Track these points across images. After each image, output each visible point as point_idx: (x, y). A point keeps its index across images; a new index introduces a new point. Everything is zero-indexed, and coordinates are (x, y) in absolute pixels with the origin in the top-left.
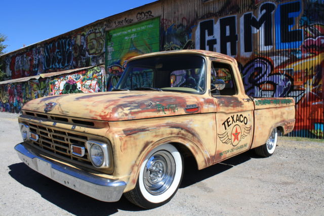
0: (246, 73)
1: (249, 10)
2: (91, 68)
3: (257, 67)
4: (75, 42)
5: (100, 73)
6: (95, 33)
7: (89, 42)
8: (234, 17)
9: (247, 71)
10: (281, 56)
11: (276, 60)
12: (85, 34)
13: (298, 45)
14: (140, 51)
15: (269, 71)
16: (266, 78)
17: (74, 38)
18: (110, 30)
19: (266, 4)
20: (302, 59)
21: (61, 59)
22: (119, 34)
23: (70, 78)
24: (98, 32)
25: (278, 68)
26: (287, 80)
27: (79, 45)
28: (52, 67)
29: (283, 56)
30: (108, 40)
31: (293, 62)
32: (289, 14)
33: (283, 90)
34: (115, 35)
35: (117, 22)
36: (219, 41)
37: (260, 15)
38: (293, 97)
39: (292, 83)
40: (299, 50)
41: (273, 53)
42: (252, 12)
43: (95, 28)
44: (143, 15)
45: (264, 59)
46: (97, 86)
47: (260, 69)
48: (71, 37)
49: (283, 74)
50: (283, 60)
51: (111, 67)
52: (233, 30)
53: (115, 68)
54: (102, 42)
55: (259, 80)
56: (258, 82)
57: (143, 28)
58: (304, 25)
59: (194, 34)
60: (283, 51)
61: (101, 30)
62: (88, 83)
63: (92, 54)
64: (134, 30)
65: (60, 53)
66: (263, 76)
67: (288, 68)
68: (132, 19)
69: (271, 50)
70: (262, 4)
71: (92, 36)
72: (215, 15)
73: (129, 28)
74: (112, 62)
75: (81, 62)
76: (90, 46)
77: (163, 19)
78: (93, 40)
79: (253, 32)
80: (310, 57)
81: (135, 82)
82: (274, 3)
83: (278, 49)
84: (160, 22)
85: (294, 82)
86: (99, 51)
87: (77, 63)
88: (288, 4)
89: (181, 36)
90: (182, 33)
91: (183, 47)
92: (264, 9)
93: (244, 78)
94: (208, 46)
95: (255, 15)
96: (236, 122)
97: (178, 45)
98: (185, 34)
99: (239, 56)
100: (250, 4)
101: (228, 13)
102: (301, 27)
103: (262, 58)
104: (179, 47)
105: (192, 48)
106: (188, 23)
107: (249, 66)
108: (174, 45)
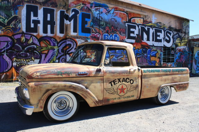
1: (63, 8)
3: (69, 44)
8: (54, 9)
9: (61, 45)
10: (81, 39)
11: (79, 41)
13: (89, 35)
15: (75, 47)
19: (75, 9)
26: (83, 52)
32: (86, 19)
33: (82, 58)
36: (42, 22)
37: (71, 14)
38: (86, 61)
39: (86, 54)
40: (89, 38)
41: (77, 37)
42: (65, 11)
45: (73, 40)
47: (70, 45)
52: (52, 17)
56: (69, 52)
58: (92, 26)
59: (20, 12)
60: (82, 37)
66: (72, 49)
69: (76, 35)
70: (72, 9)
72: (40, 3)
79: (65, 23)
82: (79, 10)
83: (80, 35)
88: (85, 14)
89: (6, 9)
90: (8, 7)
91: (9, 20)
92: (73, 11)
93: (59, 49)
94: (33, 24)
95: (67, 13)
96: (122, 82)
97: (3, 16)
98: (10, 9)
99: (56, 35)
100: (64, 5)
101: (49, 6)
102: (90, 27)
103: (71, 39)
104: (4, 18)
105: (18, 22)
106: (14, 1)
107: (62, 42)
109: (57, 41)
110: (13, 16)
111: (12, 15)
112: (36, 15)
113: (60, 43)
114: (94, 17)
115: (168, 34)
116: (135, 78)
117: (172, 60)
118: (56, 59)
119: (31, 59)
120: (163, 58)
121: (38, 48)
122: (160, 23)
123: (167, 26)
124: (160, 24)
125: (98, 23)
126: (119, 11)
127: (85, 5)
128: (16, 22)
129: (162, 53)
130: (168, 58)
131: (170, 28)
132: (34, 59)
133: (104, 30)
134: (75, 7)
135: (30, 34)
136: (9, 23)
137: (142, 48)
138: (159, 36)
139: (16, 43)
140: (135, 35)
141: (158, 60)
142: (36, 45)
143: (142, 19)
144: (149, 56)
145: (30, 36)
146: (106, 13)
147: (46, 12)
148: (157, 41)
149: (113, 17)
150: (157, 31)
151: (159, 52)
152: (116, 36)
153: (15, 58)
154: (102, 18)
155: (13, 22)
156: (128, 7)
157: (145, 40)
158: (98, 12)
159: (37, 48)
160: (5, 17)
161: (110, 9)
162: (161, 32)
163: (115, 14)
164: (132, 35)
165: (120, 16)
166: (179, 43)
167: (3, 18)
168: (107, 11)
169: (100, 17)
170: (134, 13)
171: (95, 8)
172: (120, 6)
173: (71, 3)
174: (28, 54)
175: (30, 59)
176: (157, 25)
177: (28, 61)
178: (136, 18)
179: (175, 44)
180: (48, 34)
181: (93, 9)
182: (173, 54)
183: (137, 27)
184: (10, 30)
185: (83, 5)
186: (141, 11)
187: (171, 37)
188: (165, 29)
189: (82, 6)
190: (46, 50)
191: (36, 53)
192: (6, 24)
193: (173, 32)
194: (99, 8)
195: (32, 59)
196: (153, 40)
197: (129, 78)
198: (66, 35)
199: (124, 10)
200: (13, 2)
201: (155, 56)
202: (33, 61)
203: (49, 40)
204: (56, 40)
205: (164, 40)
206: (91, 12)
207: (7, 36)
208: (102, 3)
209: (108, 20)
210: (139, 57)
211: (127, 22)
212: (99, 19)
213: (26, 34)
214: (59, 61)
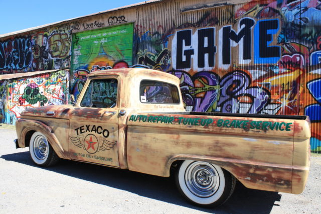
0: (223, 85)
1: (228, 23)
2: (56, 72)
3: (235, 80)
4: (36, 42)
5: (65, 78)
6: (60, 34)
7: (52, 43)
8: (213, 29)
9: (225, 83)
10: (259, 70)
11: (254, 73)
12: (48, 34)
13: (275, 61)
14: (111, 57)
15: (247, 84)
16: (244, 91)
17: (35, 38)
18: (77, 33)
19: (246, 19)
20: (279, 74)
21: (18, 60)
22: (87, 37)
23: (32, 81)
24: (63, 34)
25: (256, 82)
26: (264, 94)
27: (41, 46)
28: (7, 68)
29: (261, 70)
30: (74, 43)
31: (271, 77)
32: (268, 30)
33: (260, 104)
34: (82, 38)
35: (85, 25)
36: (196, 52)
37: (239, 29)
38: (270, 110)
39: (270, 97)
40: (276, 66)
41: (251, 67)
42: (231, 26)
43: (60, 29)
44: (115, 19)
45: (243, 72)
46: (61, 91)
47: (238, 82)
48: (31, 37)
49: (260, 87)
50: (261, 74)
51: (77, 72)
52: (211, 41)
53: (82, 73)
54: (67, 44)
55: (237, 92)
56: (236, 95)
57: (115, 33)
58: (281, 42)
59: (171, 44)
60: (261, 65)
61: (67, 32)
62: (52, 87)
63: (56, 57)
64: (104, 34)
65: (17, 53)
66: (241, 88)
67: (266, 82)
68: (102, 23)
69: (249, 64)
70: (242, 19)
71: (57, 37)
72: (193, 25)
73: (99, 31)
74: (78, 66)
75: (42, 64)
76: (53, 48)
77: (138, 26)
78: (57, 42)
79: (231, 45)
80: (286, 73)
81: (104, 89)
82: (253, 19)
83: (257, 63)
84: (134, 28)
85: (271, 96)
86: (64, 54)
87: (38, 65)
88: (267, 21)
90: (158, 41)
91: (159, 56)
92: (243, 24)
93: (221, 90)
94: (185, 56)
95: (234, 29)
96: (92, 131)
97: (153, 53)
98: (160, 42)
99: (216, 68)
100: (229, 18)
101: (207, 25)
102: (279, 43)
103: (240, 71)
104: (154, 55)
105: (167, 57)
106: (164, 31)
107: (227, 78)
108: (149, 53)
109: (219, 77)
110: (163, 50)
111: (161, 50)
112: (188, 43)
113: (225, 80)
114: (287, 24)
116: (113, 128)
118: (218, 106)
121: (191, 90)
125: (297, 32)
127: (266, 5)
132: (186, 105)
133: (313, 44)
134: (246, 15)
135: (181, 71)
136: (159, 60)
142: (189, 85)
145: (181, 73)
146: (317, 8)
147: (202, 35)
154: (306, 21)
155: (163, 59)
158: (296, 11)
167: (153, 56)
169: (300, 19)
171: (288, 5)
173: (238, 11)
180: (204, 68)
181: (284, 9)
185: (262, 7)
189: (260, 8)
190: (202, 92)
192: (156, 62)
194: (297, 3)
197: (103, 127)
200: (163, 33)
203: (206, 76)
204: (217, 76)
206: (279, 14)
212: (298, 23)
213: (176, 71)
214: (221, 109)
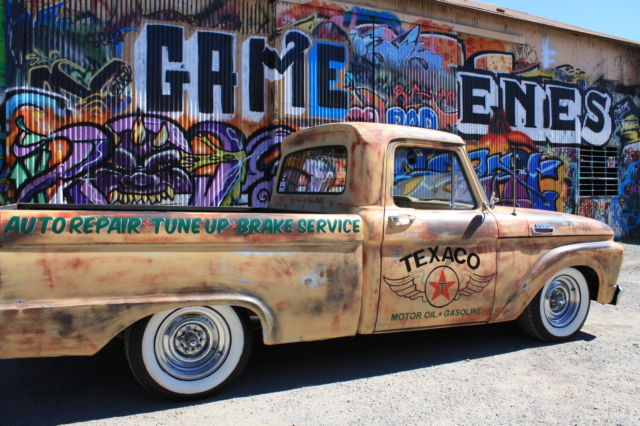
0: (251, 152)
1: (259, 32)
3: (279, 143)
8: (230, 38)
9: (254, 147)
19: (296, 33)
32: (330, 62)
33: (320, 186)
36: (194, 78)
37: (283, 49)
39: (335, 174)
41: (305, 122)
42: (266, 39)
45: (291, 130)
52: (226, 61)
58: (350, 85)
59: (130, 50)
60: (321, 120)
69: (302, 115)
70: (288, 31)
72: (187, 19)
79: (266, 76)
82: (307, 36)
83: (314, 115)
85: (337, 173)
88: (329, 46)
89: (89, 42)
90: (93, 35)
91: (97, 74)
92: (291, 40)
93: (248, 161)
94: (169, 84)
95: (273, 46)
97: (80, 64)
98: (100, 41)
99: (238, 116)
100: (262, 22)
101: (217, 26)
102: (346, 87)
103: (287, 128)
104: (83, 70)
105: (123, 79)
106: (112, 17)
107: (258, 138)
108: (66, 61)
109: (244, 136)
110: (109, 61)
111: (105, 60)
112: (176, 56)
113: (253, 142)
114: (356, 57)
115: (595, 103)
117: (608, 187)
118: (242, 193)
119: (164, 195)
120: (581, 181)
121: (185, 159)
122: (568, 67)
123: (591, 75)
124: (567, 70)
125: (370, 74)
126: (435, 33)
127: (328, 17)
128: (118, 79)
129: (577, 166)
130: (595, 181)
131: (602, 84)
132: (175, 193)
134: (296, 25)
135: (161, 117)
136: (97, 84)
137: (511, 150)
138: (565, 110)
139: (118, 146)
140: (488, 111)
141: (564, 187)
142: (179, 149)
143: (510, 56)
144: (534, 175)
145: (160, 122)
146: (392, 43)
147: (206, 45)
148: (560, 125)
149: (416, 54)
150: (557, 95)
151: (567, 162)
152: (426, 114)
153: (116, 192)
154: (381, 59)
155: (110, 82)
156: (462, 20)
157: (520, 125)
158: (368, 40)
159: (181, 158)
160: (84, 67)
161: (405, 28)
162: (571, 96)
163: (422, 44)
164: (477, 109)
165: (437, 49)
166: (633, 130)
167: (79, 71)
168: (395, 36)
169: (374, 53)
170: (482, 39)
171: (358, 27)
172: (435, 19)
173: (283, 14)
174: (155, 177)
175: (161, 193)
176: (556, 74)
177: (157, 201)
178: (489, 55)
179: (618, 134)
180: (213, 115)
181: (353, 31)
182: (613, 166)
183: (493, 83)
184: (99, 104)
185: (322, 20)
186: (505, 32)
187: (605, 112)
188: (586, 88)
189: (318, 20)
190: (211, 164)
191: (180, 174)
192: (89, 89)
193: (611, 96)
194: (370, 28)
195: (167, 194)
196: (546, 125)
198: (271, 115)
199: (450, 30)
200: (108, 19)
201: (554, 175)
202: (172, 199)
203: (217, 132)
204: (239, 132)
205: (582, 122)
206: (347, 38)
207: (93, 125)
208: (379, 11)
209: (402, 64)
210: (503, 182)
211: (460, 69)
212: (371, 60)
213: (148, 116)
214: (250, 199)
